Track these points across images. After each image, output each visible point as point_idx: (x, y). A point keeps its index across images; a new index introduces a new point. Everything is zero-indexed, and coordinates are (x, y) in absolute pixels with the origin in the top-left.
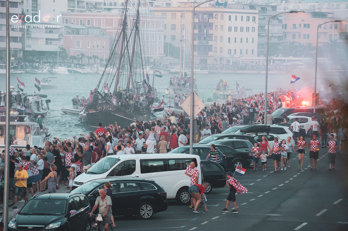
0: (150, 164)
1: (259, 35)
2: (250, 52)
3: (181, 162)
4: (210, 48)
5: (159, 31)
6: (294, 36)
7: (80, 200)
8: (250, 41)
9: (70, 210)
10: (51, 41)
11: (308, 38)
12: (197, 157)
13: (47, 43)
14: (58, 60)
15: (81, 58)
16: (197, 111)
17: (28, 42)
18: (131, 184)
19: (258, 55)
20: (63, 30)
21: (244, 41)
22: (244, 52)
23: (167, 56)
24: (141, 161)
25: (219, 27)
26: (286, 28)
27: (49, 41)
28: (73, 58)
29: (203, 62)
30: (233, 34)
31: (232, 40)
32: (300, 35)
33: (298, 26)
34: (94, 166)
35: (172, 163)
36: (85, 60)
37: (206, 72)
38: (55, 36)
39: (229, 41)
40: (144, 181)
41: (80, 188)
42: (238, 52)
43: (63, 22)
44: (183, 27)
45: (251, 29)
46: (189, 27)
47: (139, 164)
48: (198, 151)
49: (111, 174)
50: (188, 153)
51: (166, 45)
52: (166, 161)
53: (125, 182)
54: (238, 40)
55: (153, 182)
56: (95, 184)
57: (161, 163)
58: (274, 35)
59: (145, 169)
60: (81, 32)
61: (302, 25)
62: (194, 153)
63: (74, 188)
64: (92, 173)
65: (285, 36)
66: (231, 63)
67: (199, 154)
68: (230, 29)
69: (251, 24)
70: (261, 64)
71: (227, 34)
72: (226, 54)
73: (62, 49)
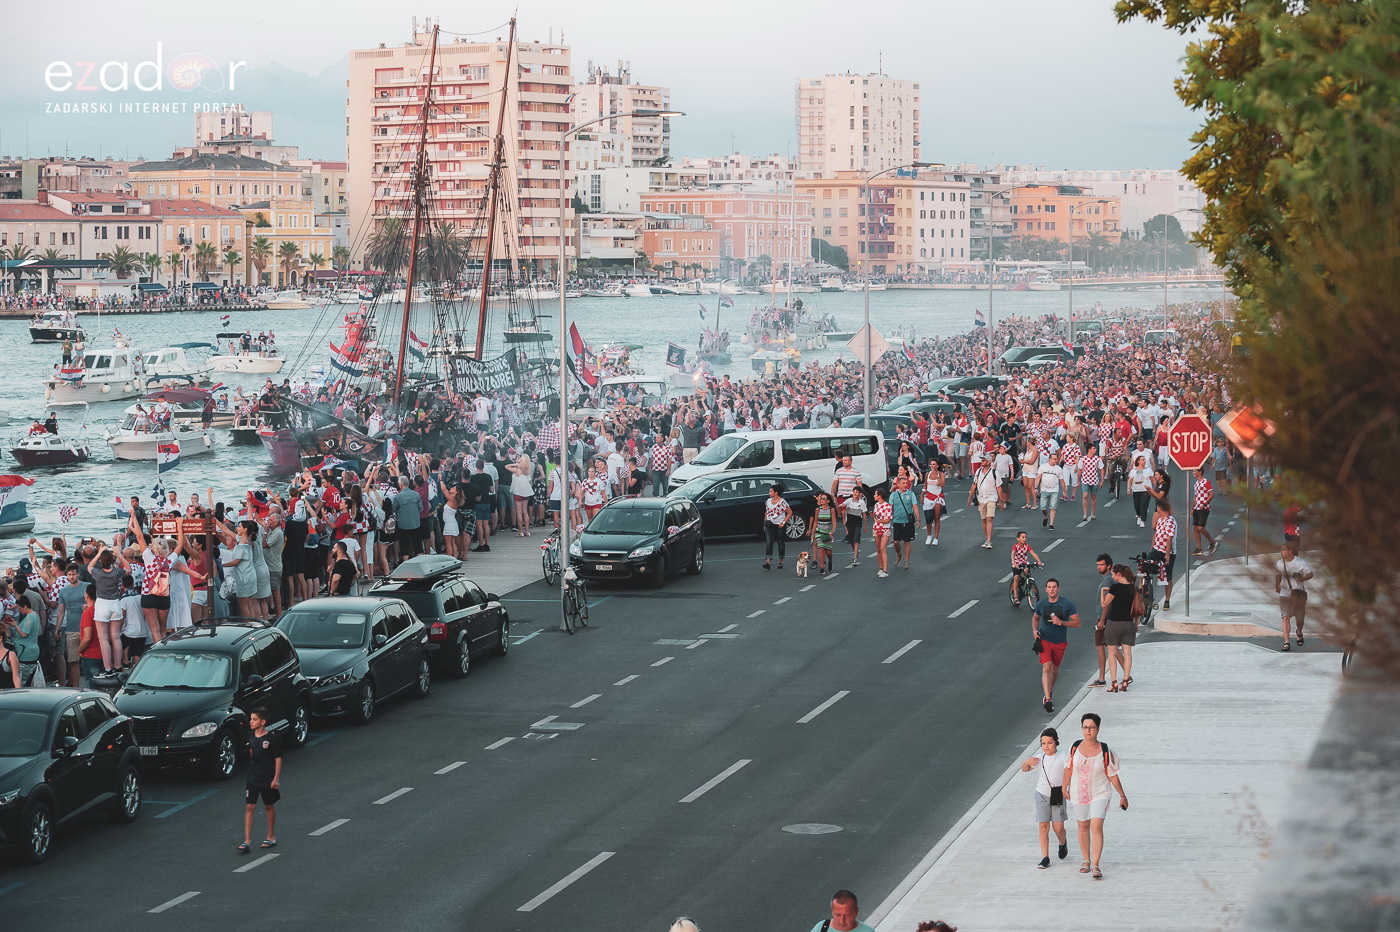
0: (798, 447)
1: (973, 225)
2: (957, 253)
3: (851, 442)
4: (890, 247)
5: (802, 220)
6: (1030, 225)
7: (684, 508)
8: (957, 233)
9: (667, 525)
10: (622, 242)
11: (1053, 228)
12: (879, 435)
13: (616, 246)
14: (635, 272)
15: (673, 269)
16: (877, 356)
17: (585, 244)
18: (766, 482)
19: (972, 258)
20: (643, 222)
21: (948, 233)
22: (948, 253)
23: (817, 261)
24: (784, 442)
25: (904, 211)
26: (1016, 211)
27: (620, 242)
28: (659, 268)
29: (880, 270)
30: (927, 224)
31: (928, 233)
32: (1039, 223)
33: (1035, 209)
34: (705, 452)
35: (835, 444)
36: (680, 272)
37: (882, 287)
38: (630, 233)
39: (922, 235)
40: (789, 476)
41: (682, 488)
42: (938, 253)
43: (642, 210)
44: (844, 213)
45: (957, 215)
46: (854, 212)
47: (780, 448)
48: (878, 424)
49: (734, 465)
50: (863, 427)
51: (815, 243)
52: (825, 441)
53: (758, 478)
54: (938, 233)
55: (805, 478)
56: (706, 482)
57: (818, 445)
58: (997, 224)
59: (790, 456)
60: (672, 225)
61: (1043, 208)
62: (872, 427)
63: (673, 488)
64: (701, 464)
65: (1016, 224)
66: (926, 272)
67: (880, 428)
68: (923, 215)
69: (957, 206)
70: (977, 273)
71: (918, 223)
72: (917, 258)
73: (641, 254)
